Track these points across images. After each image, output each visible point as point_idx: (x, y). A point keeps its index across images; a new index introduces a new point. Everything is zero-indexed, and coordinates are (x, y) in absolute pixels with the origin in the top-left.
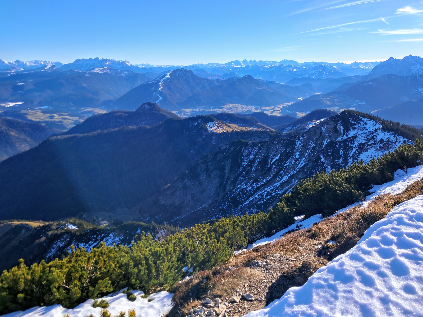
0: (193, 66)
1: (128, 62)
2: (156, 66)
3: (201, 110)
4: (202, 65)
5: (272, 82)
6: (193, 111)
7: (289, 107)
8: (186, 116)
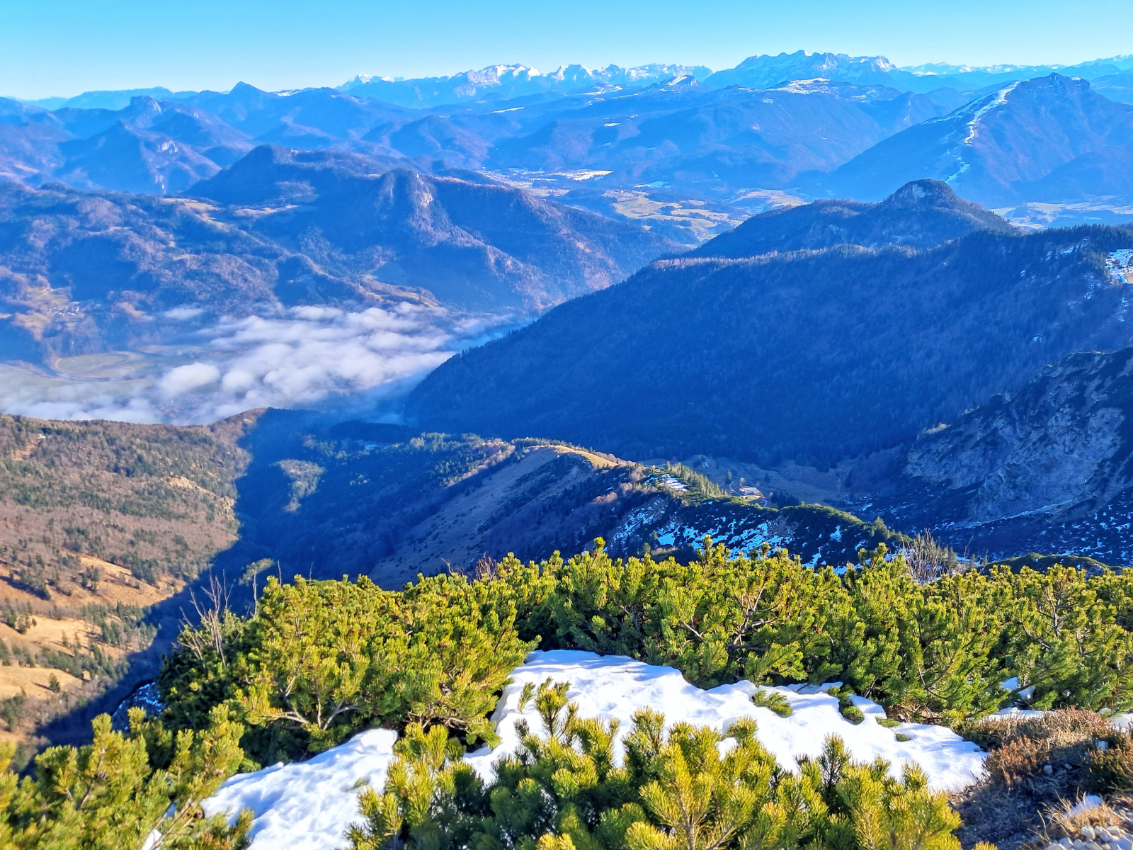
1: (886, 61)
2: (969, 70)
3: (1095, 209)
6: (1066, 212)
8: (1037, 227)
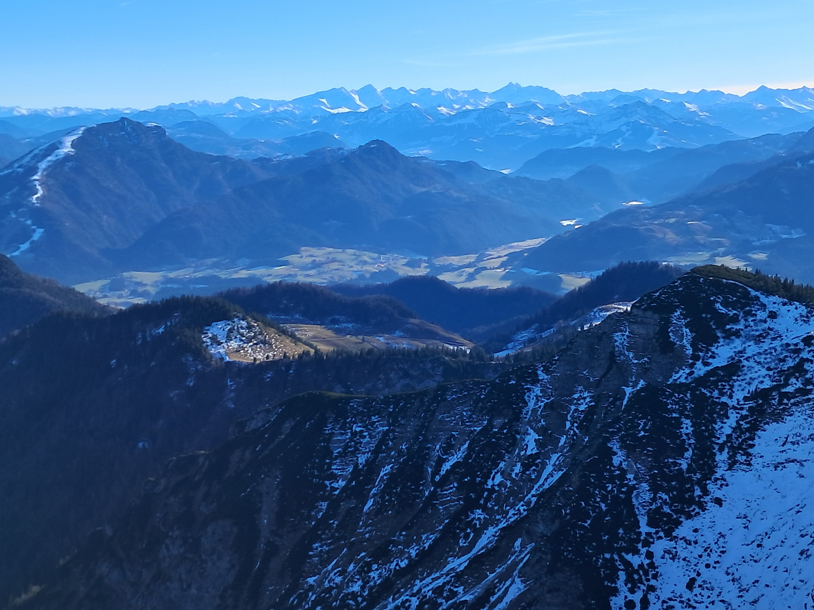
0: (171, 110)
2: (25, 112)
3: (199, 275)
4: (205, 104)
5: (469, 167)
6: (169, 280)
7: (534, 257)
8: (140, 301)
